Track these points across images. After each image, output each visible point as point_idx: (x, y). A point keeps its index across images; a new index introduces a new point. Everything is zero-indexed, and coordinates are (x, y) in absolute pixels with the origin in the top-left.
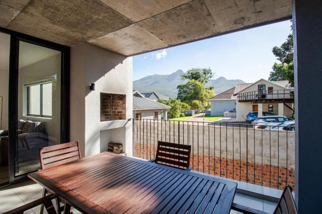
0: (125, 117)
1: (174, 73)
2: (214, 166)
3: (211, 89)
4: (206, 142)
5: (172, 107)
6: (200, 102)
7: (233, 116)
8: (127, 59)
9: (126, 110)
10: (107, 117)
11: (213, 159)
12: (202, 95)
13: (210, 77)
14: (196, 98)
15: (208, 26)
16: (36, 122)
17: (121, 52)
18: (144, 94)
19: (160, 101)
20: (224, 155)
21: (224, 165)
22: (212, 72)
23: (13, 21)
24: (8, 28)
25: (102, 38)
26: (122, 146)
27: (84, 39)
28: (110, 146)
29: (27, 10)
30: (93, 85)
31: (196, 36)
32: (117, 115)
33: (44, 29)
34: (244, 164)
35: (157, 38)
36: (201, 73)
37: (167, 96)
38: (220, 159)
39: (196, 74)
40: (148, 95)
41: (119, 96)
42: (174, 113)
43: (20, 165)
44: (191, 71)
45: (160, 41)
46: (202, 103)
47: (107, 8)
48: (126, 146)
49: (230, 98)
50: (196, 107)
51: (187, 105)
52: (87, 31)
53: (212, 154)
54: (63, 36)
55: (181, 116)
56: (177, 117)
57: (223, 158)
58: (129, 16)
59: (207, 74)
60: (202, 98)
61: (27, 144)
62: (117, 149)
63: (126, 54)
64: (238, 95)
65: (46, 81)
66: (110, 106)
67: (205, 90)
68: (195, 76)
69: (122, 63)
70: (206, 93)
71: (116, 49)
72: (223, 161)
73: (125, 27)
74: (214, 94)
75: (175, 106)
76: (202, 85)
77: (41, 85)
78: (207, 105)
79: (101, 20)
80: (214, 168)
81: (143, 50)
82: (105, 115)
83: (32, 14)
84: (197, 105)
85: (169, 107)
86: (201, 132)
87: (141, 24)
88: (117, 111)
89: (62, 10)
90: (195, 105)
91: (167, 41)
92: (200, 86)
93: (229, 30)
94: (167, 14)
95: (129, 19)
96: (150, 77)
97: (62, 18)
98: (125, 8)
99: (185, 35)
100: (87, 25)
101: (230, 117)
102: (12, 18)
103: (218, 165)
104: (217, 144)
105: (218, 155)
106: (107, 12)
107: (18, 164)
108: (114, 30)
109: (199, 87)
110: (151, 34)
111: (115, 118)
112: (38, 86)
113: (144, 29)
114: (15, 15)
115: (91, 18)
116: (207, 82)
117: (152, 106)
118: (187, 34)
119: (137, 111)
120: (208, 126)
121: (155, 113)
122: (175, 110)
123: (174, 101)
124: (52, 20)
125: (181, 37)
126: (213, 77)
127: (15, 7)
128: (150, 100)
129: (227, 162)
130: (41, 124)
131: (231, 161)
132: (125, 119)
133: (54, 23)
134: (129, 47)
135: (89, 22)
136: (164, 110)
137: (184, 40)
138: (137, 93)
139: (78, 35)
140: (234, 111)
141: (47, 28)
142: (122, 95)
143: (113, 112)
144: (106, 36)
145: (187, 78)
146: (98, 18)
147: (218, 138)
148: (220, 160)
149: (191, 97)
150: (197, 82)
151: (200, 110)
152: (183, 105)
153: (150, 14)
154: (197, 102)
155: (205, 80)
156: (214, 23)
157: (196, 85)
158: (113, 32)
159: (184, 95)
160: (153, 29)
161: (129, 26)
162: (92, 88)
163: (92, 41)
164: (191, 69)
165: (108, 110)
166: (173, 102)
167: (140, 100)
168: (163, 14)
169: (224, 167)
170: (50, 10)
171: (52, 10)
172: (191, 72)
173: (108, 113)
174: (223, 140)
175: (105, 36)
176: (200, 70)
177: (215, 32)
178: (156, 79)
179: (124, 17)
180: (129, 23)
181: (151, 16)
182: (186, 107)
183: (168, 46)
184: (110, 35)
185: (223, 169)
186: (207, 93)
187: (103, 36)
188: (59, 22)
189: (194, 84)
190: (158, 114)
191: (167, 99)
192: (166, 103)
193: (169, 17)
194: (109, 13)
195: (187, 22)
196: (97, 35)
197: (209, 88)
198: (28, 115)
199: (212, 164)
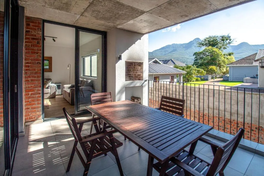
0: (143, 79)
1: (191, 42)
2: (224, 126)
3: (230, 55)
4: (216, 103)
5: (188, 72)
6: (217, 68)
7: (255, 82)
8: (144, 36)
9: (143, 74)
10: (131, 78)
11: (223, 120)
12: (219, 61)
13: (229, 43)
14: (213, 64)
15: (205, 6)
16: (88, 80)
17: (140, 31)
18: (163, 61)
19: (176, 67)
20: (234, 117)
21: (234, 127)
22: (231, 38)
23: (77, 21)
24: (74, 25)
25: (126, 24)
26: (140, 100)
27: (114, 26)
28: (132, 98)
29: (83, 14)
30: (120, 56)
31: (197, 14)
32: (137, 77)
33: (92, 23)
34: (256, 128)
35: (164, 19)
36: (219, 40)
37: (184, 62)
38: (230, 120)
39: (213, 41)
40: (166, 62)
41: (139, 63)
42: (190, 77)
43: (80, 106)
44: (208, 38)
45: (167, 21)
46: (219, 68)
47: (127, 6)
48: (143, 99)
49: (252, 63)
50: (213, 72)
51: (203, 70)
52: (117, 21)
53: (222, 115)
54: (103, 26)
55: (197, 80)
56: (193, 81)
57: (234, 120)
58: (142, 9)
59: (225, 40)
60: (219, 64)
61: (83, 94)
62: (137, 102)
63: (143, 33)
64: (261, 61)
65: (94, 54)
66: (133, 70)
67: (223, 56)
68: (212, 42)
69: (140, 39)
70: (224, 59)
71: (135, 30)
72: (233, 123)
73: (140, 15)
74: (234, 60)
75: (191, 71)
76: (220, 51)
77: (91, 57)
78: (225, 70)
79: (124, 14)
80: (224, 128)
81: (155, 28)
82: (129, 77)
83: (86, 16)
84: (214, 71)
85: (184, 72)
86: (211, 94)
87: (150, 12)
88: (137, 74)
89: (102, 11)
90: (212, 71)
91: (173, 20)
92: (218, 52)
93: (226, 6)
94: (169, 3)
95: (142, 11)
96: (168, 47)
97: (102, 16)
98: (139, 5)
99: (187, 15)
100: (116, 18)
101: (251, 83)
102: (76, 20)
103: (228, 126)
104: (228, 107)
105: (228, 116)
106: (128, 9)
107: (79, 105)
108: (133, 18)
109: (216, 53)
110: (159, 17)
111: (136, 79)
112: (89, 58)
113: (154, 15)
114: (78, 18)
115: (118, 14)
116: (226, 48)
117: (169, 71)
118: (188, 14)
119: (155, 75)
120: (224, 90)
121: (172, 76)
122: (190, 75)
123: (190, 67)
124: (96, 18)
125: (183, 17)
126: (232, 43)
127: (78, 14)
128: (167, 66)
129: (237, 124)
130: (91, 81)
131: (242, 124)
132: (142, 80)
133: (97, 19)
134: (144, 28)
135: (117, 16)
136: (180, 75)
137: (186, 19)
138: (156, 60)
139: (111, 24)
140: (256, 77)
141: (94, 22)
142: (140, 63)
143: (134, 75)
144: (129, 23)
145: (204, 45)
146: (122, 13)
147: (228, 101)
148: (230, 122)
149: (208, 63)
150: (215, 49)
151: (217, 75)
152: (198, 71)
153: (156, 5)
154: (214, 67)
155: (223, 47)
156: (210, 3)
157: (213, 51)
158: (133, 20)
159: (200, 62)
160: (160, 13)
161: (143, 15)
162: (120, 58)
163: (119, 27)
164: (208, 37)
165: (131, 73)
166: (188, 67)
167: (159, 66)
168: (166, 3)
169: (235, 128)
170: (95, 13)
171: (96, 13)
172: (208, 40)
173: (131, 75)
174: (234, 103)
175: (127, 23)
176: (217, 37)
177: (213, 9)
178: (174, 48)
179: (139, 10)
180: (142, 13)
181: (157, 6)
182: (202, 72)
183: (174, 24)
184: (131, 22)
185: (234, 130)
186: (226, 59)
187: (127, 22)
188: (100, 18)
189: (211, 51)
190: (174, 77)
191: (184, 65)
192: (182, 68)
193: (171, 5)
194: (129, 9)
195: (186, 6)
196: (122, 23)
197: (228, 54)
198: (84, 76)
199: (221, 124)
